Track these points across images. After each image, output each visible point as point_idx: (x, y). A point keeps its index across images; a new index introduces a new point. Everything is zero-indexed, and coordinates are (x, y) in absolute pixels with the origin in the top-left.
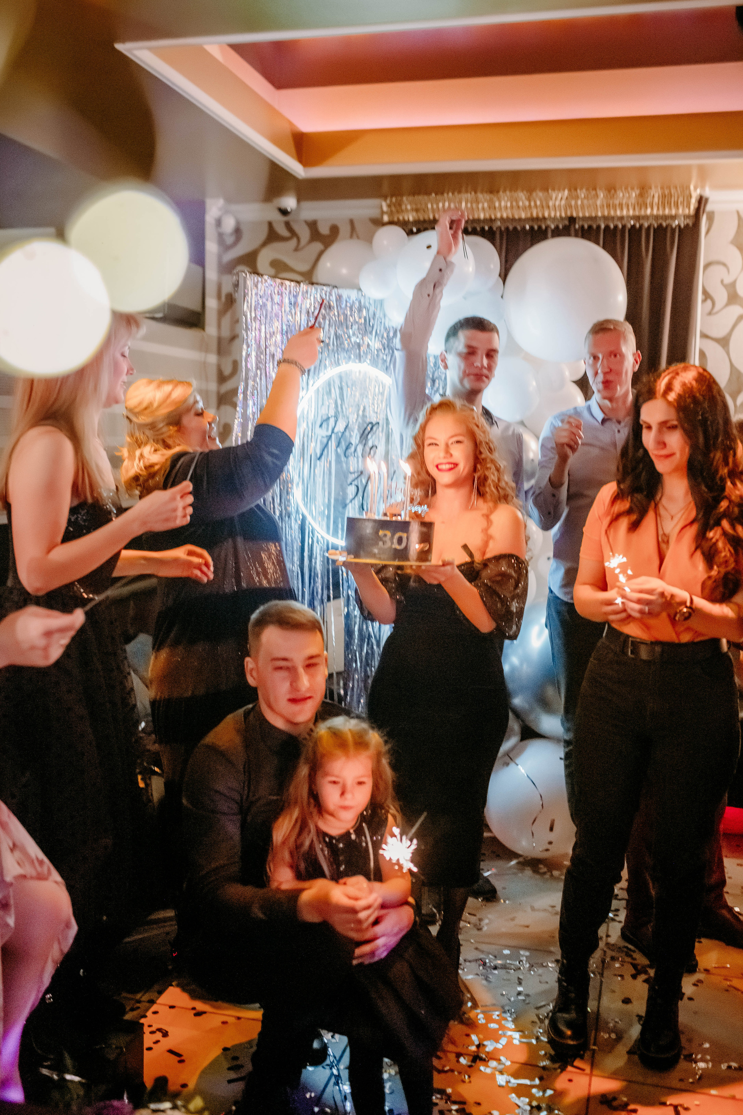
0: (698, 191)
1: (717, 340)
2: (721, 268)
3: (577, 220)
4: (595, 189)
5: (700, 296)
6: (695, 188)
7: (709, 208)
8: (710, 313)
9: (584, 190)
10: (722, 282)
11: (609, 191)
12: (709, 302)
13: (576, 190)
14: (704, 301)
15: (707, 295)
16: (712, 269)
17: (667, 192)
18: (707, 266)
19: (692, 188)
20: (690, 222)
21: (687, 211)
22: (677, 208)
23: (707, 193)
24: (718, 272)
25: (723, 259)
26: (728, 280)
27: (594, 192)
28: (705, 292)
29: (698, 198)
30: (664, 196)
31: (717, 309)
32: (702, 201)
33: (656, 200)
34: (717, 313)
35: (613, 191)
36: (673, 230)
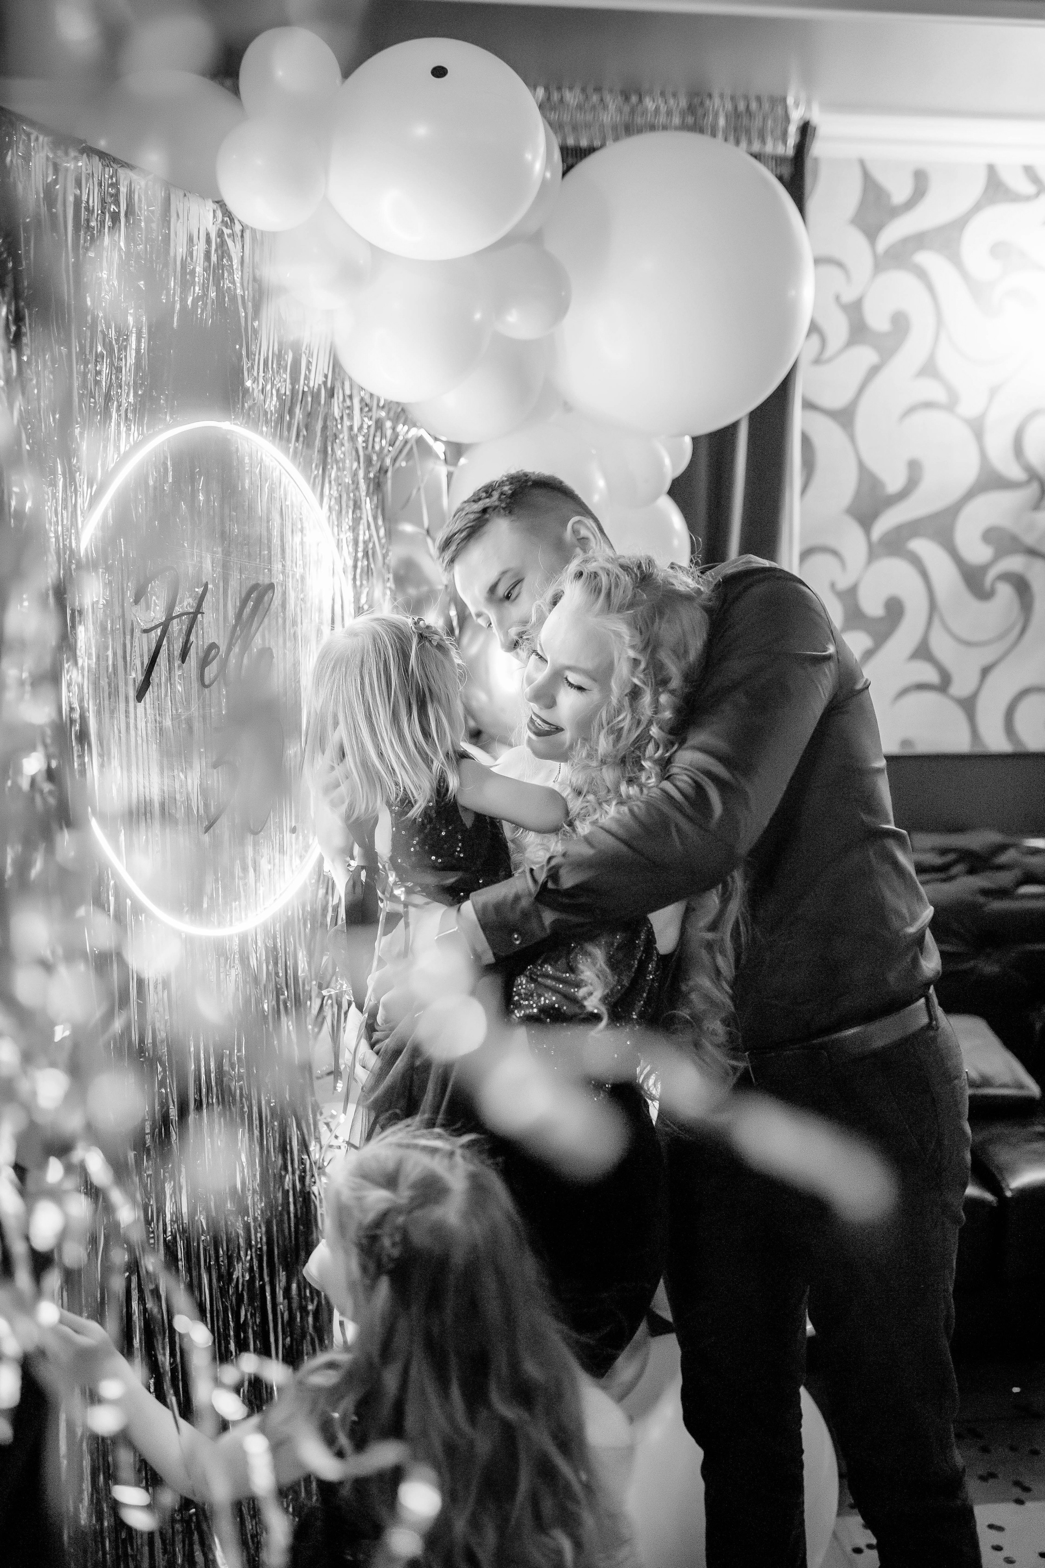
0: (801, 111)
1: (833, 414)
2: (834, 271)
4: (598, 89)
6: (797, 105)
8: (818, 363)
9: (577, 91)
10: (838, 298)
11: (627, 99)
12: (815, 339)
13: (559, 89)
17: (742, 107)
19: (790, 101)
20: (786, 171)
21: (780, 150)
22: (763, 141)
23: (817, 117)
24: (827, 277)
26: (848, 296)
27: (595, 98)
29: (801, 123)
30: (737, 114)
31: (831, 350)
32: (806, 130)
33: (722, 122)
34: (830, 360)
35: (634, 99)
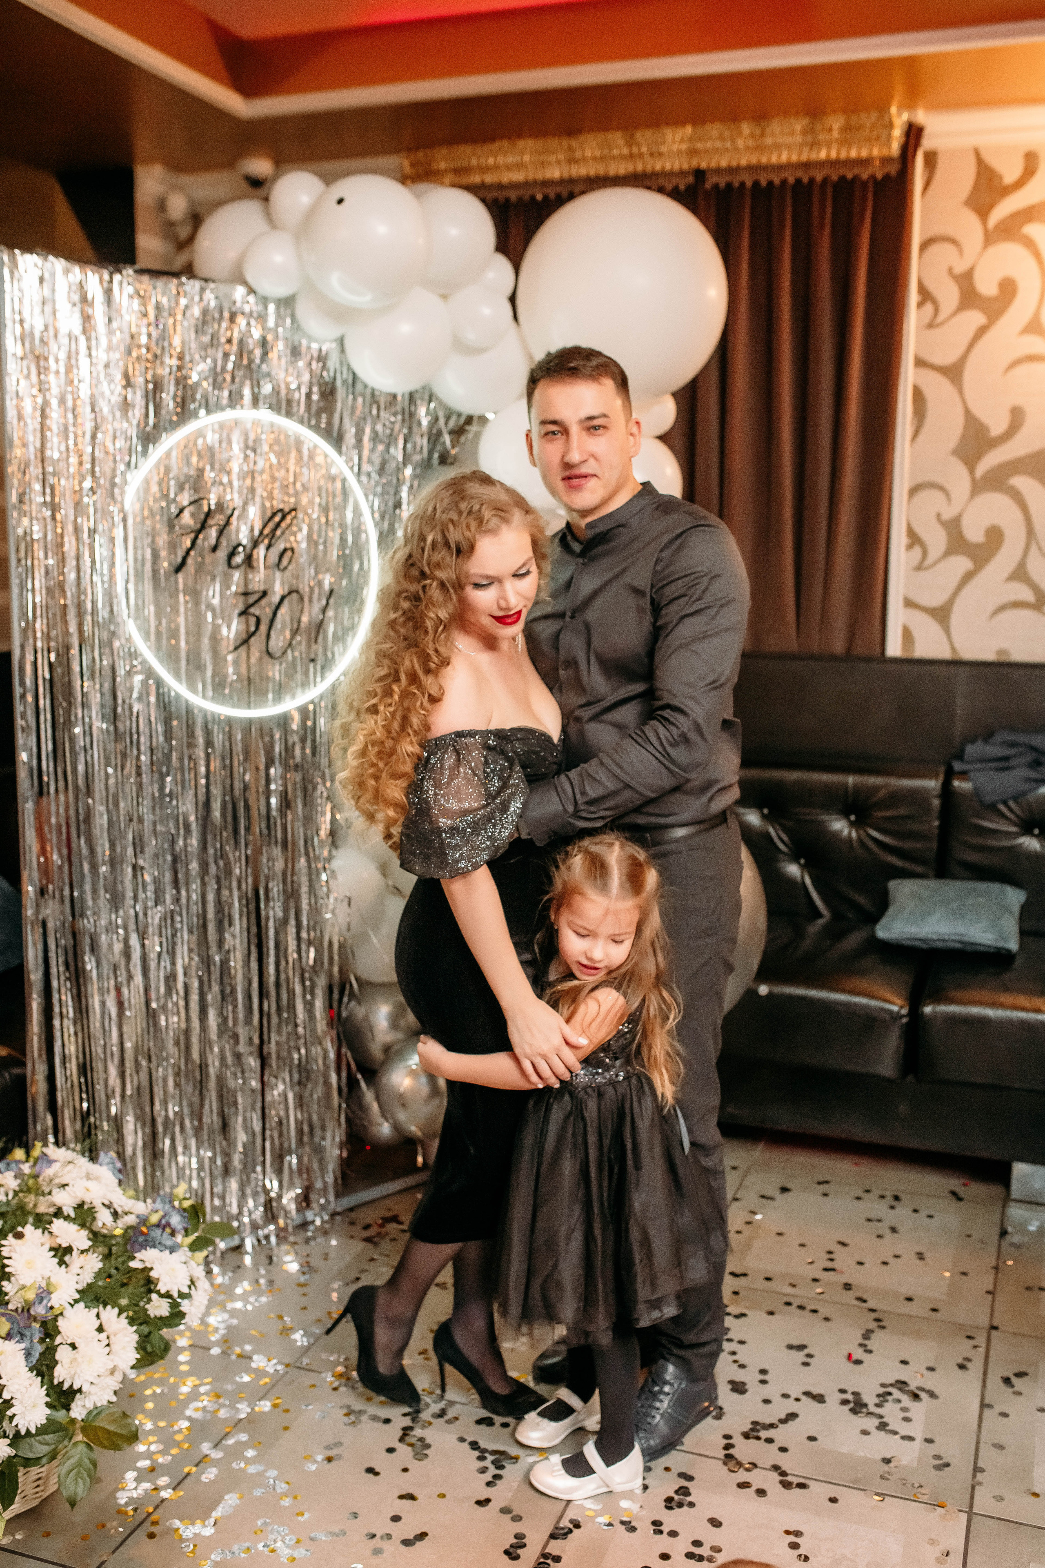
0: (905, 116)
1: (943, 370)
2: (948, 248)
3: (708, 174)
4: (736, 120)
5: (913, 296)
6: (899, 112)
7: (927, 143)
8: (931, 325)
9: (719, 123)
11: (758, 123)
12: (929, 307)
13: (703, 124)
14: (920, 305)
15: (926, 295)
16: (935, 249)
17: (852, 120)
18: (925, 245)
19: (892, 111)
20: (893, 170)
21: (885, 152)
22: (869, 145)
23: (921, 117)
24: (942, 253)
25: (950, 232)
26: (960, 268)
27: (733, 127)
28: (923, 290)
29: (905, 127)
30: (848, 127)
31: (942, 317)
32: (914, 133)
33: (835, 134)
34: (942, 324)
35: (764, 122)
36: (864, 184)
